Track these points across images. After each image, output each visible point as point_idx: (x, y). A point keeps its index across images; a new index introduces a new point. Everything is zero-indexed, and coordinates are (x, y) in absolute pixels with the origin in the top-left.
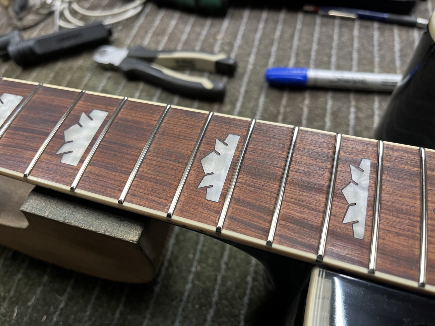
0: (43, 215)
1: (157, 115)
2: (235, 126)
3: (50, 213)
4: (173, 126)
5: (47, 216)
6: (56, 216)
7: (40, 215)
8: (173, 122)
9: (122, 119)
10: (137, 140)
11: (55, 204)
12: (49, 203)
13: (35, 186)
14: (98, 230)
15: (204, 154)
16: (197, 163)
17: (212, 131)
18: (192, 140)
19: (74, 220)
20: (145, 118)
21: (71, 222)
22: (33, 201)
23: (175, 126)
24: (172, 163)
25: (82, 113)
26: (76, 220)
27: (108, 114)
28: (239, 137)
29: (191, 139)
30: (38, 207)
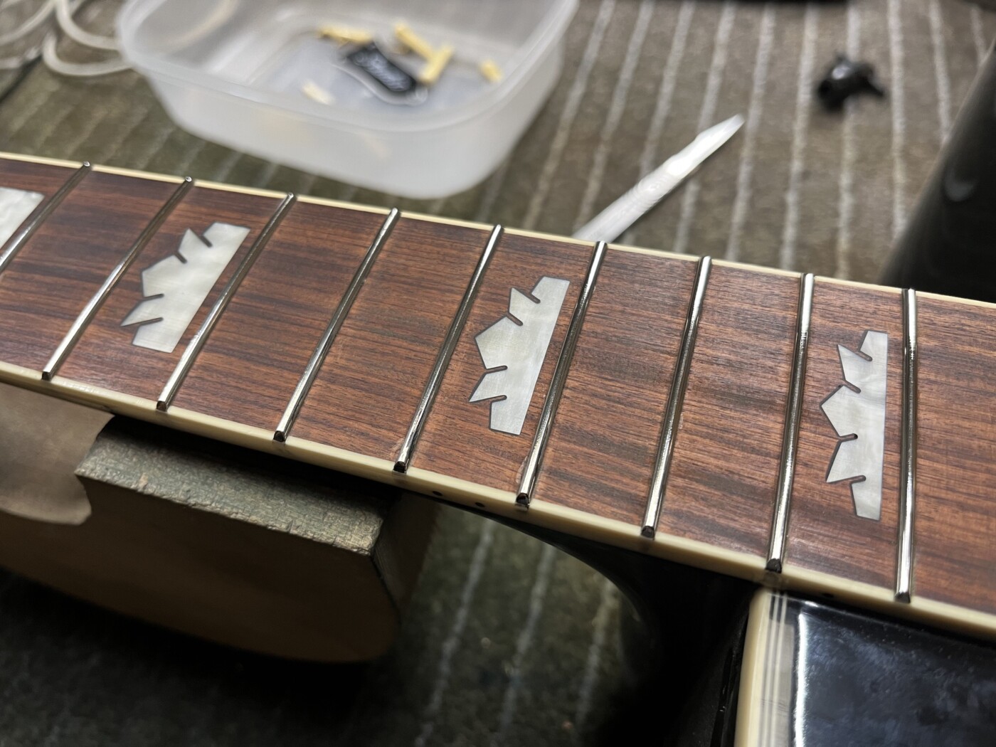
2: (556, 259)
3: (150, 480)
4: (407, 260)
6: (165, 487)
8: (406, 251)
9: (282, 243)
10: (320, 291)
11: (162, 459)
12: (146, 456)
14: (271, 523)
15: (482, 323)
16: (465, 344)
17: (501, 270)
18: (451, 291)
19: (211, 497)
20: (338, 242)
21: (204, 503)
22: (106, 452)
24: (405, 344)
25: (185, 232)
27: (250, 233)
28: (568, 283)
29: (452, 288)
30: (121, 466)
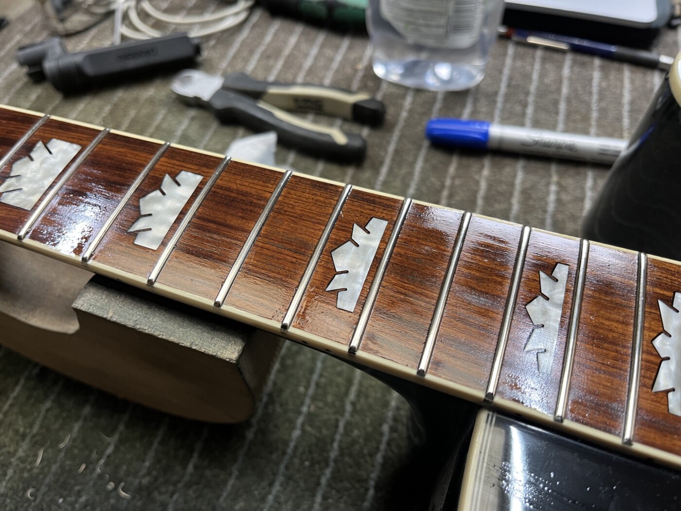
0: (105, 316)
1: (271, 185)
2: (381, 207)
3: (114, 313)
4: (294, 202)
5: (111, 317)
6: (122, 318)
7: (100, 315)
8: (295, 197)
11: (122, 301)
12: (113, 299)
13: (94, 274)
14: (181, 342)
15: (336, 244)
16: (325, 256)
17: (348, 212)
18: (319, 223)
19: (149, 325)
20: (255, 188)
21: (144, 328)
22: (90, 295)
23: (296, 201)
24: (291, 254)
25: (165, 175)
26: (151, 326)
27: (203, 179)
28: (387, 222)
29: (320, 221)
30: (98, 304)
